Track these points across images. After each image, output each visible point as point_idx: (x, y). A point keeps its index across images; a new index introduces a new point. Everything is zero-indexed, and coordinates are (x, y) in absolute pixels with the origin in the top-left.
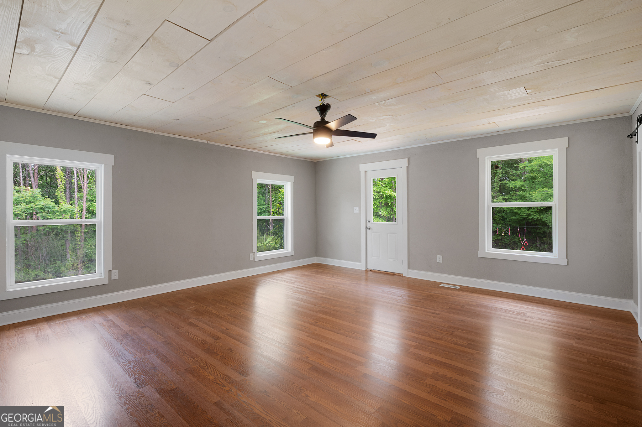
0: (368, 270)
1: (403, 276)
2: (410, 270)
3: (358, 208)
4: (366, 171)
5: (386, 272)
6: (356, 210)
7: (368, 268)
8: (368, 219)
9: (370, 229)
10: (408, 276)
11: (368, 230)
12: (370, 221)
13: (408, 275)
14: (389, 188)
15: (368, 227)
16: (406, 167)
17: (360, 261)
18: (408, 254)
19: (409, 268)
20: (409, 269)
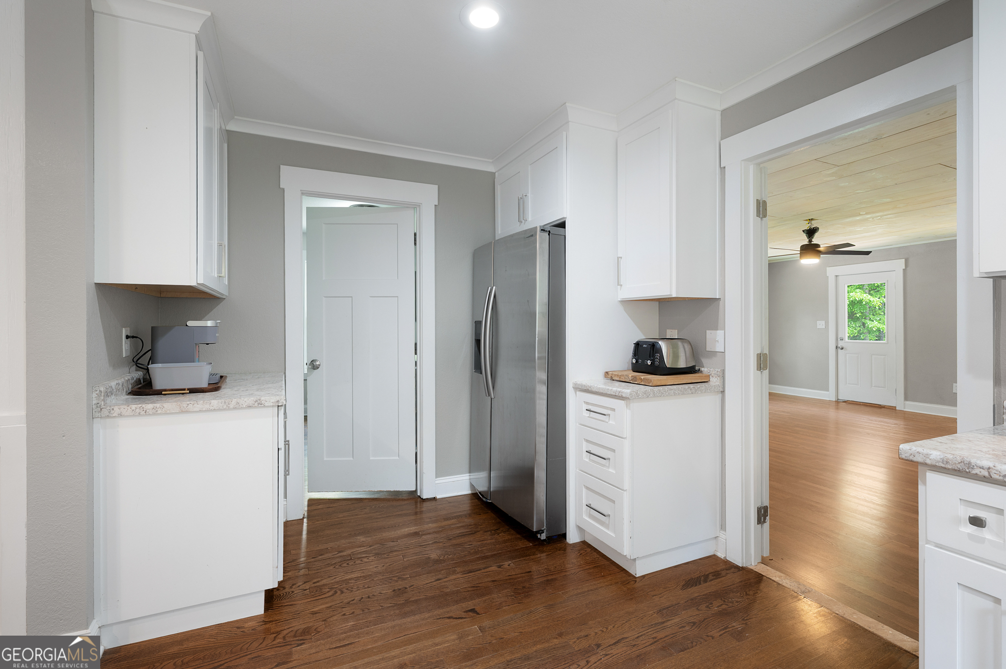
0: (839, 401)
1: (896, 410)
2: (907, 403)
3: (823, 322)
4: (836, 276)
5: (868, 404)
6: (821, 324)
7: (839, 398)
8: (840, 336)
9: (842, 349)
10: (904, 410)
11: (839, 351)
12: (844, 339)
13: (904, 408)
14: (857, 288)
15: (839, 345)
16: (902, 270)
17: (827, 389)
18: (904, 381)
19: (906, 399)
20: (907, 401)
